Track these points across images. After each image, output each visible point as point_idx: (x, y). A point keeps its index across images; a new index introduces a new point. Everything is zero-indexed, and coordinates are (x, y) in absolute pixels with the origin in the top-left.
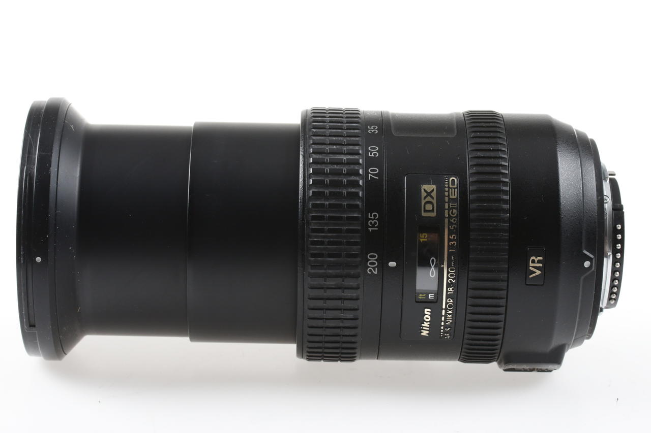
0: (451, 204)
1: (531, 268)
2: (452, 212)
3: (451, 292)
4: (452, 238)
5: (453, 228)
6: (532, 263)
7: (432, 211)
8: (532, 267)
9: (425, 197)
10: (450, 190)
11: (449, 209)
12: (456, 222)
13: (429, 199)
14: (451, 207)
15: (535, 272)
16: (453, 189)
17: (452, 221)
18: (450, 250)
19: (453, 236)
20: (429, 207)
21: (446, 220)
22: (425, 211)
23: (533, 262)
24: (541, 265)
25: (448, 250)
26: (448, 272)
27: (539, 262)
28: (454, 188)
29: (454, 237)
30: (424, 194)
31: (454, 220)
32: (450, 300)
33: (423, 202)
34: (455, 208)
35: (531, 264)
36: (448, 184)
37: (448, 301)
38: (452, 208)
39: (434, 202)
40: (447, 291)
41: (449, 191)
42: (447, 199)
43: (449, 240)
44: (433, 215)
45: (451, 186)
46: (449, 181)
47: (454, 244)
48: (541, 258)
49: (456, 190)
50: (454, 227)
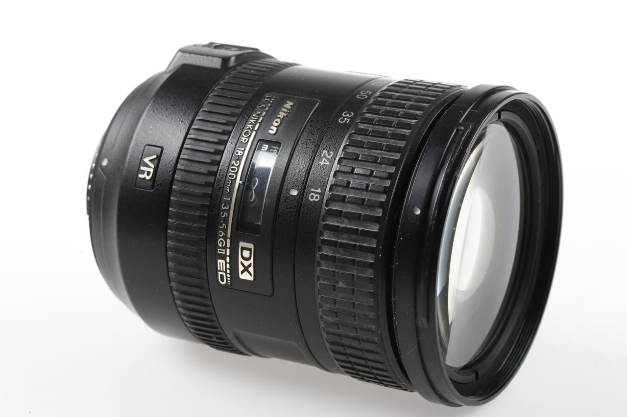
0: (224, 253)
1: (153, 166)
2: (224, 244)
3: (240, 150)
4: (225, 214)
5: (223, 225)
6: (150, 172)
7: (243, 249)
8: (151, 167)
9: (250, 265)
10: (224, 270)
11: (225, 248)
12: (220, 231)
13: (246, 263)
14: (224, 250)
15: (151, 161)
16: (222, 270)
17: (223, 233)
18: (229, 199)
19: (224, 216)
20: (246, 254)
21: (229, 236)
22: (249, 250)
23: (148, 173)
24: (142, 168)
25: (231, 199)
26: (236, 173)
27: (143, 172)
28: (220, 271)
29: (223, 214)
30: (251, 269)
31: (221, 234)
32: (245, 140)
33: (252, 261)
34: (220, 248)
35: (151, 170)
36: (227, 277)
37: (247, 139)
38: (222, 248)
39: (240, 259)
40: (244, 151)
41: (226, 269)
42: (228, 259)
43: (228, 211)
44: (242, 244)
45: (224, 274)
46: (227, 280)
47: (224, 207)
48: (141, 176)
49: (219, 269)
50: (221, 226)
